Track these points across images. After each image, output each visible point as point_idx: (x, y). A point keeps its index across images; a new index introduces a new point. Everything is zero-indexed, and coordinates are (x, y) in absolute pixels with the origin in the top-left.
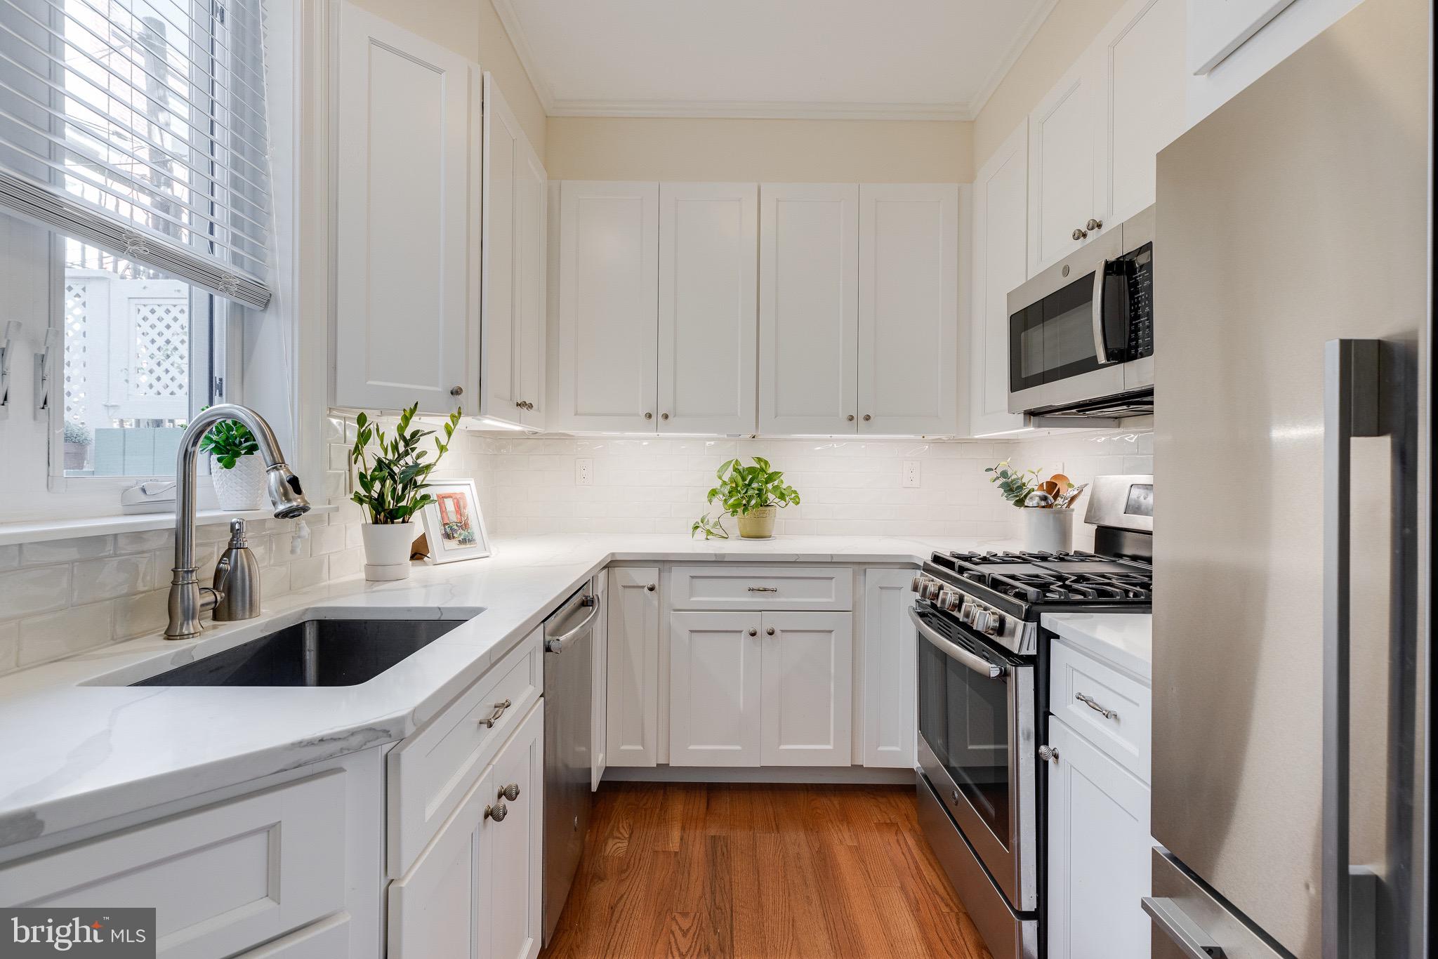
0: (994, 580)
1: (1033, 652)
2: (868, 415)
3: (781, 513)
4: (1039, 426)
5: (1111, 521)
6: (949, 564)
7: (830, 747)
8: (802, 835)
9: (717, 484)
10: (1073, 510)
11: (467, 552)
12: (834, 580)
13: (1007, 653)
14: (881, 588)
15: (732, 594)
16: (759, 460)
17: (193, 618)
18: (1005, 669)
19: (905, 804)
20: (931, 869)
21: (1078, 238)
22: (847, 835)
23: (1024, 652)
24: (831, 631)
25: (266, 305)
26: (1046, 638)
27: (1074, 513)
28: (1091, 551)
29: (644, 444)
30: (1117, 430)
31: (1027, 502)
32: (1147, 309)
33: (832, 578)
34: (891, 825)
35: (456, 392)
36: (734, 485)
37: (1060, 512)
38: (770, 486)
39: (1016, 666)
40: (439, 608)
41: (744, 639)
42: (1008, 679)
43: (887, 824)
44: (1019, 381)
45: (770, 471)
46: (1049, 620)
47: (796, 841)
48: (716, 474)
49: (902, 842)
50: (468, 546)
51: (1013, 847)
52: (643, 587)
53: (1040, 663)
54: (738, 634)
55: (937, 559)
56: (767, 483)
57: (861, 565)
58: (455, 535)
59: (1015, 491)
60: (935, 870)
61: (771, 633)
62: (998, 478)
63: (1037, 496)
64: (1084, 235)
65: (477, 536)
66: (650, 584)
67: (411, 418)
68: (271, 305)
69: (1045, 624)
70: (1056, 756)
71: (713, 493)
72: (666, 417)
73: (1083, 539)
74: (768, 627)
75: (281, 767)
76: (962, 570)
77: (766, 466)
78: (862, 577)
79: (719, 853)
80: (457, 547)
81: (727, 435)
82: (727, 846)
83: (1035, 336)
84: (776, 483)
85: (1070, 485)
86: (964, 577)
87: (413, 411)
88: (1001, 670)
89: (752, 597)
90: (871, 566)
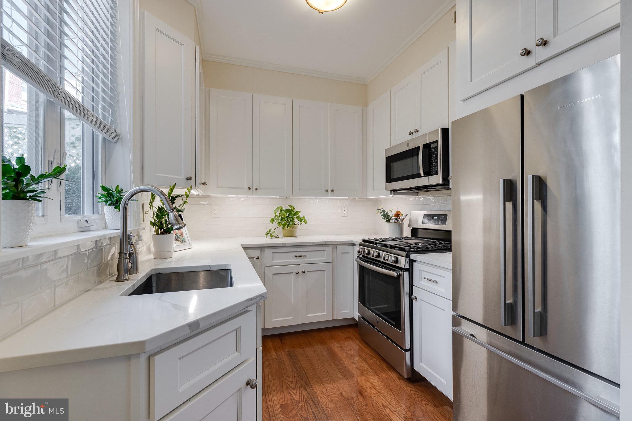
0: (391, 246)
1: (408, 267)
2: (333, 190)
3: (300, 228)
4: (395, 195)
5: (415, 226)
6: (372, 243)
7: (325, 313)
8: (320, 347)
9: (273, 216)
10: (404, 223)
11: (184, 246)
12: (326, 251)
13: (400, 268)
14: (342, 253)
15: (289, 259)
16: (291, 206)
17: (127, 273)
18: (400, 273)
19: (351, 331)
20: (366, 349)
21: (411, 134)
22: (335, 343)
23: (406, 267)
24: (325, 270)
25: (117, 140)
26: (412, 262)
27: (404, 224)
28: (410, 236)
29: (242, 200)
30: (417, 196)
31: (391, 221)
32: (436, 161)
33: (325, 251)
34: (349, 338)
35: (189, 179)
36: (283, 216)
37: (400, 224)
38: (295, 217)
39: (404, 272)
40: (209, 266)
41: (293, 276)
42: (401, 276)
43: (348, 338)
44: (389, 180)
45: (295, 210)
46: (413, 257)
47: (319, 349)
48: (274, 212)
49: (354, 342)
50: (184, 244)
51: (403, 329)
52: (254, 258)
53: (410, 270)
54: (291, 274)
55: (364, 241)
56: (294, 215)
57: (335, 245)
58: (179, 239)
59: (387, 217)
60: (367, 349)
61: (304, 272)
62: (381, 213)
63: (394, 218)
64: (412, 134)
65: (186, 240)
66: (257, 256)
67: (173, 189)
68: (120, 140)
69: (411, 258)
70: (416, 298)
71: (272, 220)
72: (257, 189)
73: (407, 233)
74: (303, 270)
75: (243, 308)
76: (376, 244)
77: (293, 209)
78: (335, 250)
79: (293, 356)
80: (180, 244)
81: (279, 197)
82: (294, 353)
83: (396, 165)
84: (297, 216)
85: (402, 215)
86: (378, 246)
87: (174, 186)
88: (398, 274)
89: (296, 259)
90: (339, 245)
